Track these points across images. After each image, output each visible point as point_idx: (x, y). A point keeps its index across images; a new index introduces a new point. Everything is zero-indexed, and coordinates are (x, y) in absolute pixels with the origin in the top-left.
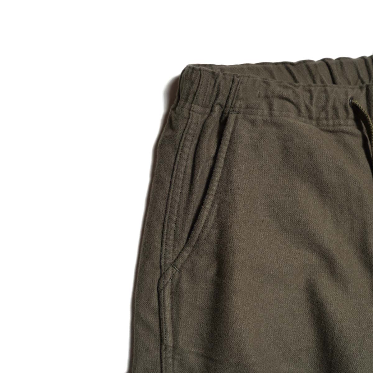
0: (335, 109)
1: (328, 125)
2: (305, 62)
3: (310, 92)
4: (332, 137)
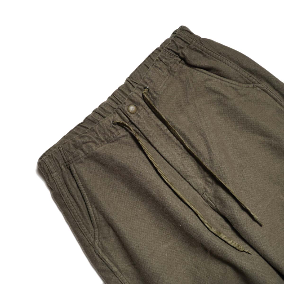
0: (110, 131)
1: (112, 139)
2: (87, 118)
3: (94, 131)
4: (116, 142)
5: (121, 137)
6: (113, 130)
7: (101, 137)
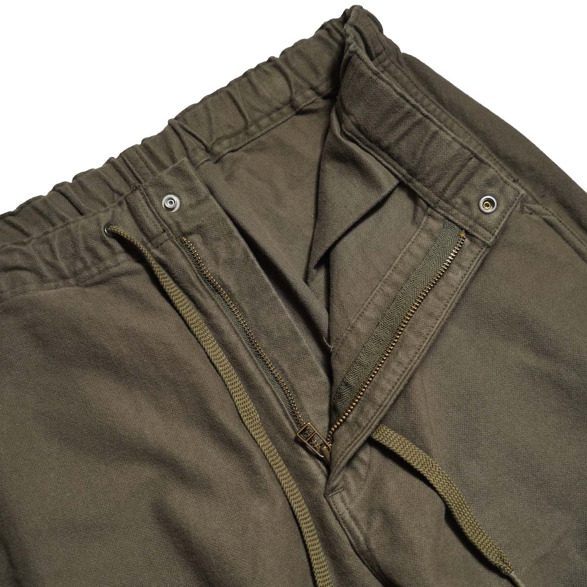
0: (90, 250)
1: (92, 276)
2: (28, 202)
3: (48, 242)
4: (105, 288)
5: (122, 275)
6: (102, 251)
7: (62, 264)
